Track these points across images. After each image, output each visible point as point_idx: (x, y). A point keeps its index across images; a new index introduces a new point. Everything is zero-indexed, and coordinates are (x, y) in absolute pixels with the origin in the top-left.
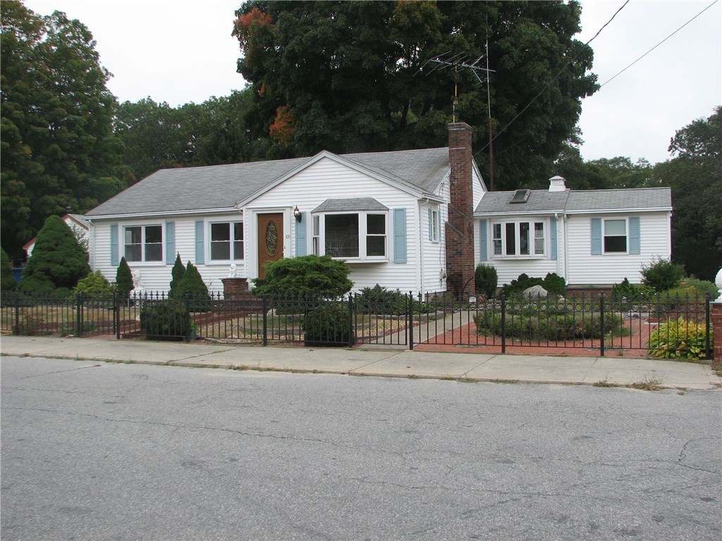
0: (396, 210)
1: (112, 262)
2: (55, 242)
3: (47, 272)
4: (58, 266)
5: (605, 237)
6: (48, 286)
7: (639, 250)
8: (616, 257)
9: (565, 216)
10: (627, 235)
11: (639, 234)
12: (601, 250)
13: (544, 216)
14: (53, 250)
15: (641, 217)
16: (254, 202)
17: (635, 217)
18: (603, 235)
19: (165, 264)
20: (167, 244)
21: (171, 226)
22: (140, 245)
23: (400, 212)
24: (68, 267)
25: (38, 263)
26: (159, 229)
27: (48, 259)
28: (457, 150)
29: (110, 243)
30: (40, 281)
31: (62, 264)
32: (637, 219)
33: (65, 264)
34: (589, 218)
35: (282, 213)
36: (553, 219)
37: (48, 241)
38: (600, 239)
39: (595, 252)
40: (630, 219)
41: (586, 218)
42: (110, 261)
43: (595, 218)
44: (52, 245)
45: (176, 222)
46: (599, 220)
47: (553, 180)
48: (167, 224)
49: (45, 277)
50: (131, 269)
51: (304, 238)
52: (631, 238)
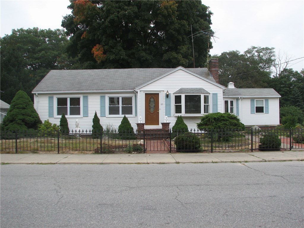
0: (213, 94)
1: (49, 116)
2: (25, 105)
3: (23, 120)
4: (29, 117)
5: (256, 107)
6: (25, 128)
7: (268, 112)
8: (260, 115)
9: (242, 98)
10: (264, 106)
11: (268, 106)
12: (254, 112)
13: (234, 98)
14: (24, 108)
15: (269, 99)
16: (144, 88)
17: (267, 99)
18: (255, 106)
19: (82, 117)
20: (84, 106)
21: (86, 98)
22: (67, 107)
23: (215, 95)
24: (33, 118)
25: (18, 115)
26: (78, 99)
27: (24, 113)
28: (215, 70)
29: (48, 106)
30: (20, 126)
31: (30, 116)
32: (268, 100)
33: (32, 116)
34: (250, 99)
35: (159, 94)
36: (237, 99)
37: (21, 104)
38: (254, 108)
39: (252, 113)
40: (265, 100)
41: (249, 99)
42: (48, 115)
43: (252, 99)
44: (24, 106)
45: (89, 96)
46: (254, 100)
47: (230, 84)
48: (84, 97)
49: (22, 123)
50: (67, 119)
51: (170, 105)
52: (265, 107)
